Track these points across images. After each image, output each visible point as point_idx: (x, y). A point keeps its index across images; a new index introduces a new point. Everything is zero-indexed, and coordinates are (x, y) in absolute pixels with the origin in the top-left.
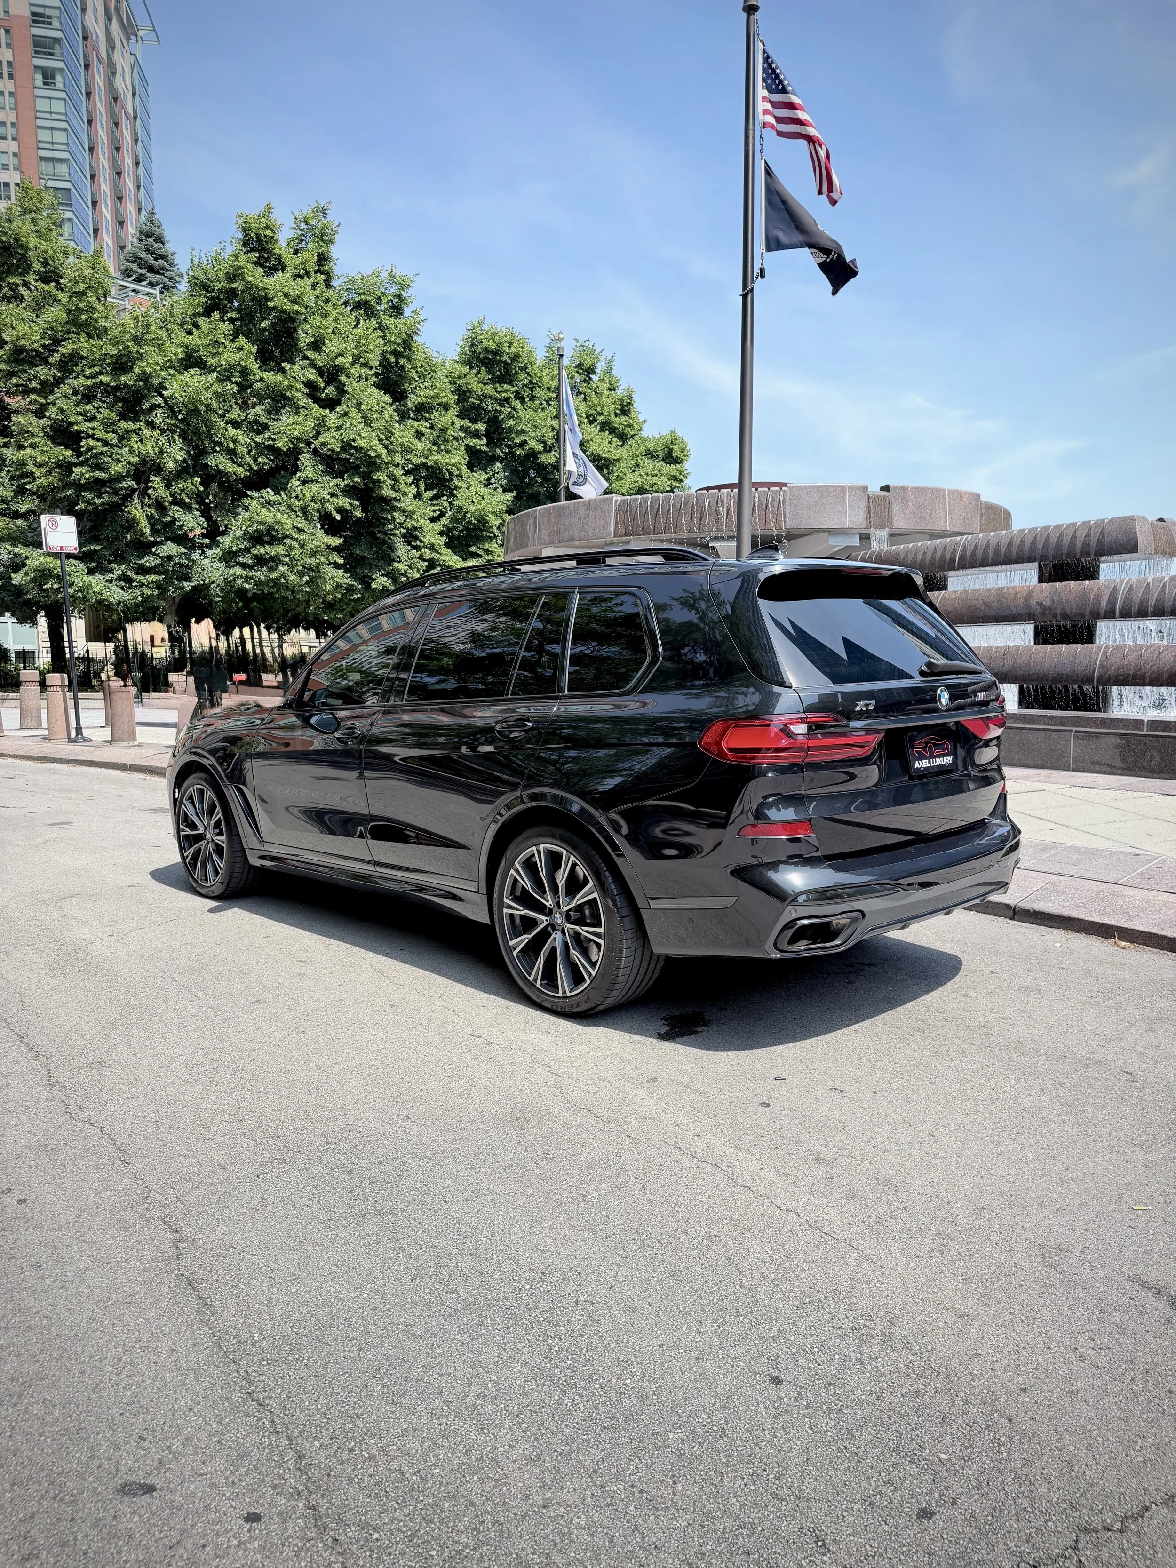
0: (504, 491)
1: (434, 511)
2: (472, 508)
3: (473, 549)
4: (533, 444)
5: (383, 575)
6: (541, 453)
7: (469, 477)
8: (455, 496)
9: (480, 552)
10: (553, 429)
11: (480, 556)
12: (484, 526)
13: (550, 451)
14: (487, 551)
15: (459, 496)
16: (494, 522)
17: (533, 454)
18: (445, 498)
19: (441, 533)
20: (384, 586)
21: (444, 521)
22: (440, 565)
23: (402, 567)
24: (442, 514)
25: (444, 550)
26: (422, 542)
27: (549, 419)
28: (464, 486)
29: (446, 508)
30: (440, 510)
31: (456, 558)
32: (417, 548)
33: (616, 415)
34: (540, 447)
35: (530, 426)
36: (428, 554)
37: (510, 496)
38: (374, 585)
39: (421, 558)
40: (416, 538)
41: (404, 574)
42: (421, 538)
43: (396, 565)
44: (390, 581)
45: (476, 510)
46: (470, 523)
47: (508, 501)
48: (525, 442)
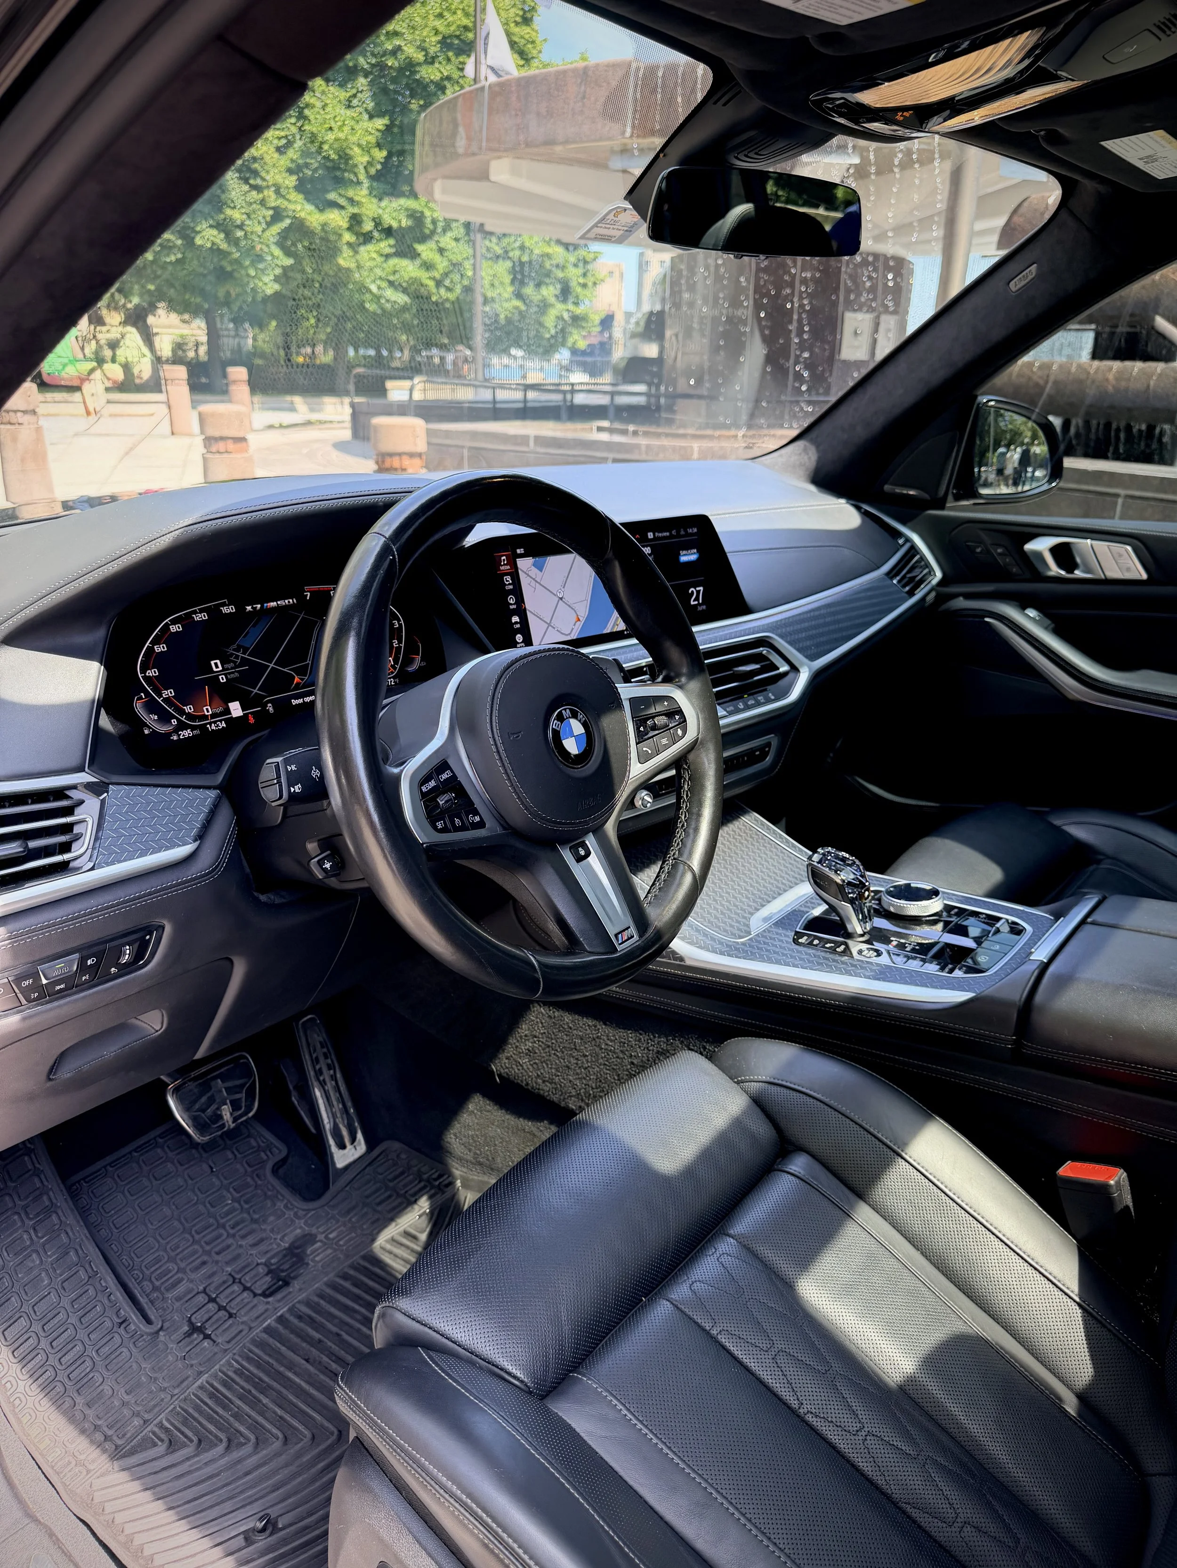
0: (371, 117)
1: (279, 138)
2: (330, 137)
3: (332, 196)
4: (410, 51)
5: (211, 226)
6: (419, 64)
7: (323, 93)
8: (306, 118)
9: (342, 201)
10: (437, 32)
11: (342, 208)
12: (346, 163)
13: (432, 63)
14: (351, 201)
15: (312, 117)
16: (361, 159)
17: (410, 66)
18: (293, 120)
19: (290, 171)
20: (213, 244)
21: (291, 154)
22: (288, 216)
23: (237, 216)
24: (289, 144)
25: (294, 196)
26: (264, 179)
27: (431, 17)
28: (319, 104)
29: (294, 135)
30: (286, 137)
31: (310, 207)
32: (257, 188)
33: (517, 24)
34: (420, 57)
35: (405, 25)
36: (273, 200)
37: (380, 123)
38: (198, 241)
39: (263, 202)
40: (256, 173)
41: (241, 227)
42: (263, 174)
43: (229, 212)
44: (222, 236)
45: (336, 140)
46: (326, 158)
47: (378, 130)
48: (399, 48)
